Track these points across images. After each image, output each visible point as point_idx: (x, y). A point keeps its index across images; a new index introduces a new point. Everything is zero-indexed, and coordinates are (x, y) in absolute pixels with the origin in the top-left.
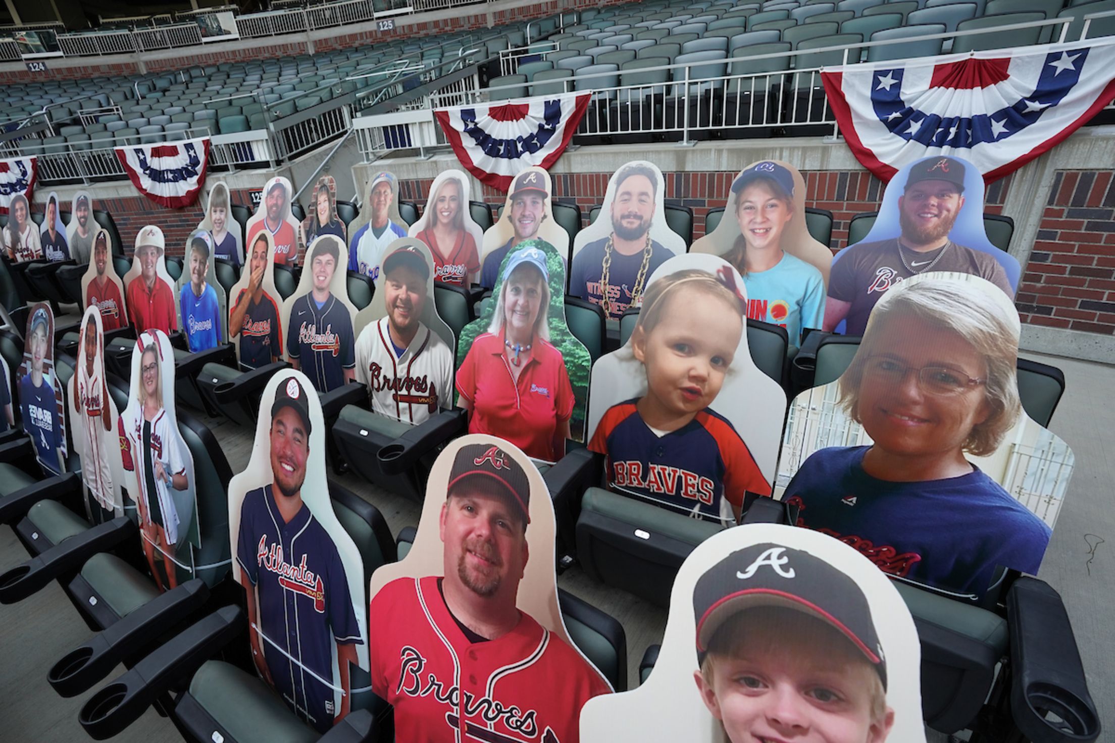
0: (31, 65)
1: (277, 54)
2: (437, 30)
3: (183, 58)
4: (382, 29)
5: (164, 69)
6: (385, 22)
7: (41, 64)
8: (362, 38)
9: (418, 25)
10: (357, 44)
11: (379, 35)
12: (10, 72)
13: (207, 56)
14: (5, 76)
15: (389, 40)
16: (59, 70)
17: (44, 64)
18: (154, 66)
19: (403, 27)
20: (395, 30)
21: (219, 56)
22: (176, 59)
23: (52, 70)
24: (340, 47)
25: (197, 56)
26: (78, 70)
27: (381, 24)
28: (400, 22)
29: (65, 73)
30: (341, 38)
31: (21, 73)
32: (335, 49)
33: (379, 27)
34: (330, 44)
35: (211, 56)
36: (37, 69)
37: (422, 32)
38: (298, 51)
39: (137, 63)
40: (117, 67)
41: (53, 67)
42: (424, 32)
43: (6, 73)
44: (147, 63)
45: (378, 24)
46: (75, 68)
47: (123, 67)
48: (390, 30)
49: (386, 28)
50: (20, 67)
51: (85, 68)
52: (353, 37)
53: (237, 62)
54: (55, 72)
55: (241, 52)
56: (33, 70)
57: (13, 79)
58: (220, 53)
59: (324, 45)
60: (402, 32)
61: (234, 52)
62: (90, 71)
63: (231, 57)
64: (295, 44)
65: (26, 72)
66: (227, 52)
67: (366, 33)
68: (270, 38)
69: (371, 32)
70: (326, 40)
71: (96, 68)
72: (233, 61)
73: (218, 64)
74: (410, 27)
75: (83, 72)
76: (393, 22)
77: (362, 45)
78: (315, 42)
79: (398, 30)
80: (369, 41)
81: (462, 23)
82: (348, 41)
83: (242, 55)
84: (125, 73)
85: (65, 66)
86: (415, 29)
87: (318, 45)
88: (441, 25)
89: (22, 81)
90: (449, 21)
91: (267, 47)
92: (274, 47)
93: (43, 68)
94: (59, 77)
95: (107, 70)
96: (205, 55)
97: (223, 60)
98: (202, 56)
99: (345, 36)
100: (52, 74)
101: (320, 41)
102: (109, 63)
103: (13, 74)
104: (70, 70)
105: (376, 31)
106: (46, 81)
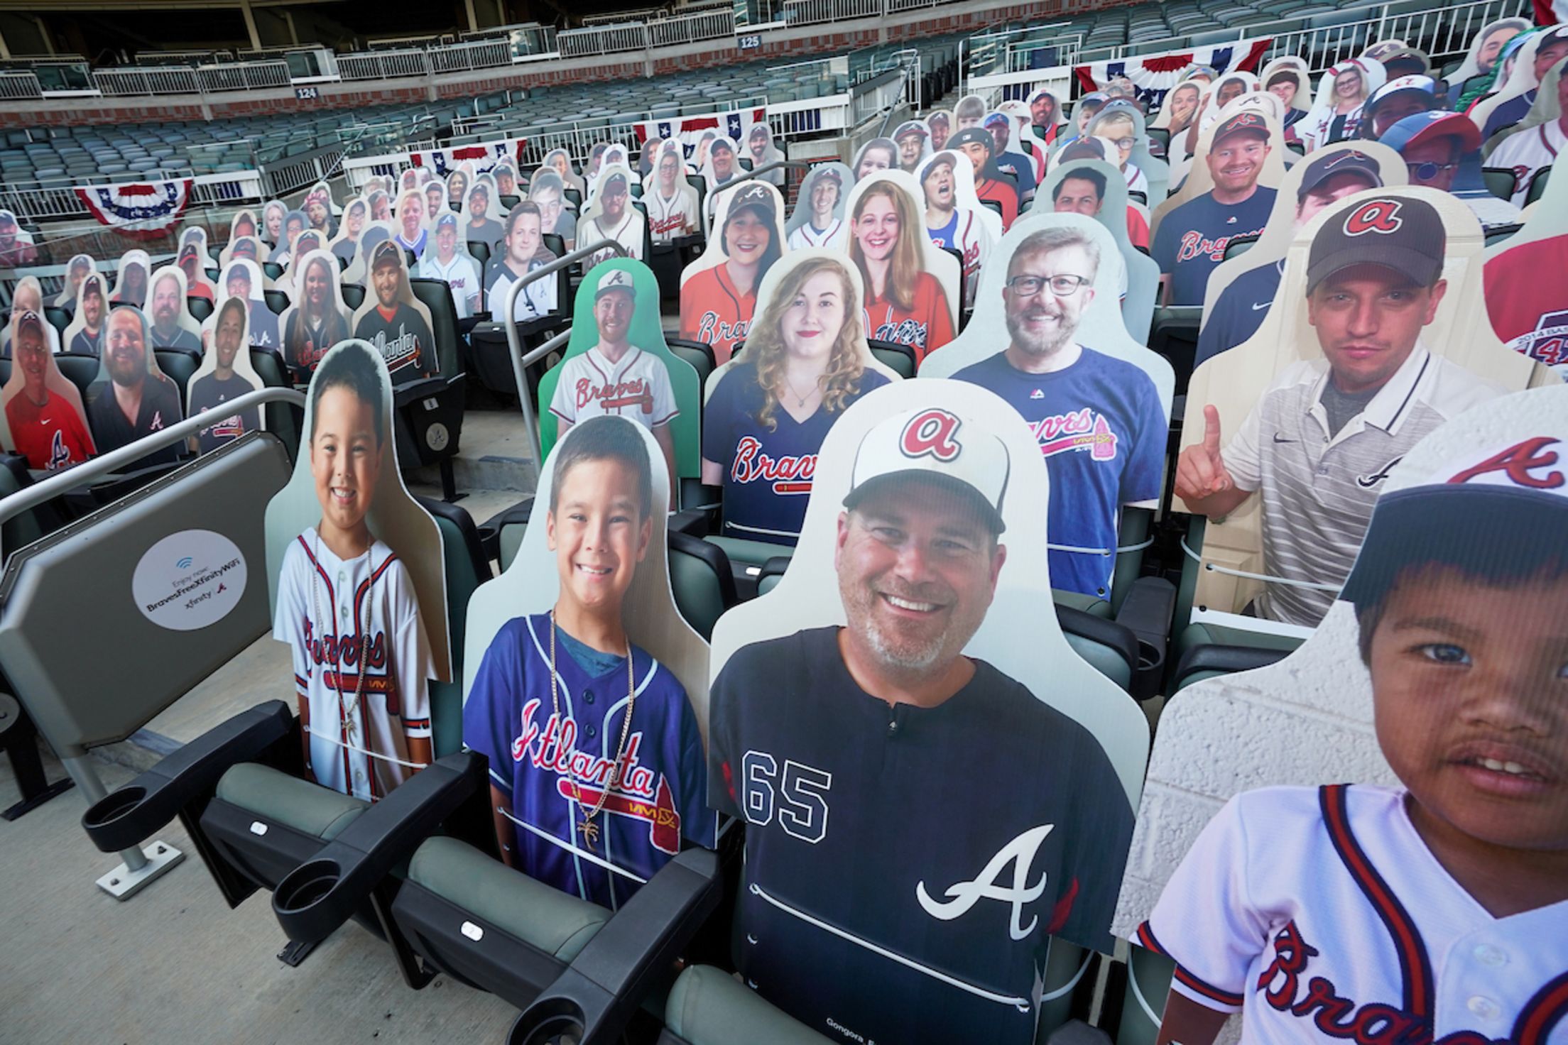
0: (299, 91)
1: (606, 76)
2: (815, 48)
3: (486, 81)
4: (744, 46)
5: (460, 95)
6: (749, 39)
7: (312, 90)
8: (717, 57)
9: (791, 42)
10: (710, 64)
11: (740, 53)
12: (275, 100)
13: (517, 78)
14: (267, 104)
15: (752, 59)
16: (332, 97)
17: (315, 90)
18: (448, 91)
19: (772, 44)
20: (761, 46)
21: (532, 78)
22: (476, 82)
23: (325, 97)
24: (688, 68)
25: (505, 79)
26: (355, 97)
27: (744, 41)
28: (767, 38)
29: (339, 100)
30: (690, 57)
31: (289, 102)
32: (681, 69)
33: (740, 43)
34: (674, 64)
35: (522, 78)
36: (307, 96)
37: (796, 51)
38: (633, 72)
39: (426, 88)
40: (403, 92)
41: (326, 94)
42: (799, 50)
43: (269, 101)
44: (439, 88)
45: (740, 40)
46: (352, 94)
47: (410, 93)
48: (754, 47)
49: (749, 45)
50: (288, 93)
51: (364, 94)
52: (706, 56)
53: (554, 85)
54: (328, 100)
55: (561, 74)
56: (302, 97)
57: (277, 109)
59: (667, 65)
60: (770, 50)
61: (551, 74)
62: (369, 97)
63: (547, 79)
64: (629, 65)
65: (293, 99)
66: (543, 74)
67: (723, 51)
68: (599, 57)
69: (729, 50)
70: (670, 60)
71: (377, 94)
72: (548, 85)
73: (529, 87)
74: (781, 44)
75: (361, 99)
76: (759, 38)
77: (716, 65)
78: (656, 62)
79: (765, 47)
80: (726, 60)
81: (847, 40)
82: (698, 60)
83: (561, 77)
84: (411, 100)
85: (341, 92)
86: (787, 47)
87: (659, 65)
88: (821, 42)
89: (287, 111)
90: (831, 38)
91: (594, 68)
92: (602, 68)
93: (314, 95)
94: (331, 105)
95: (390, 96)
96: (515, 78)
97: (537, 83)
98: (510, 78)
99: (695, 55)
100: (323, 101)
101: (663, 61)
102: (394, 88)
103: (277, 102)
104: (345, 96)
105: (736, 49)
106: (316, 109)
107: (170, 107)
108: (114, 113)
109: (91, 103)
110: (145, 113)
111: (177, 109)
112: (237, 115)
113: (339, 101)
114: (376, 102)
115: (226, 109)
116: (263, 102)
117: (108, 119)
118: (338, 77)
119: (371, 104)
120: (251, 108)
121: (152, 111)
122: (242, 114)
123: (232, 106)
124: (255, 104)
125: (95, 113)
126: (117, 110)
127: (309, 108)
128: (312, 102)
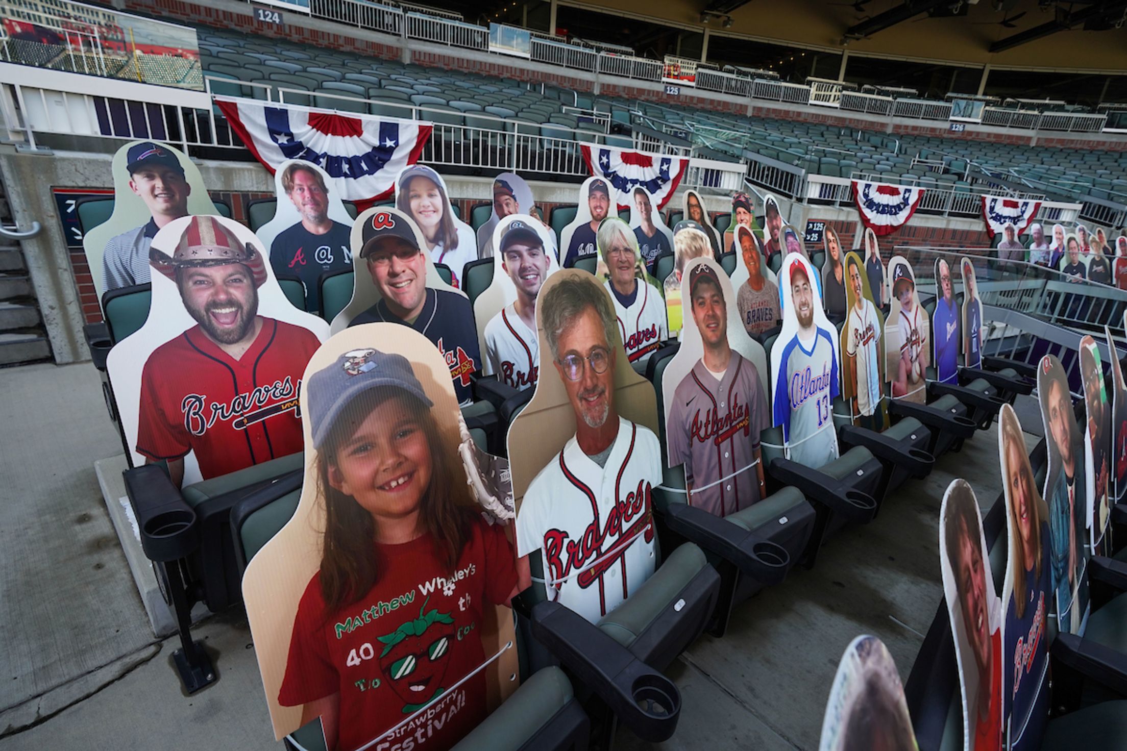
0: (261, 12)
1: (565, 84)
2: (712, 107)
3: (462, 60)
4: (668, 92)
5: (435, 65)
6: (672, 88)
7: (276, 15)
8: (649, 94)
9: (698, 98)
10: (642, 98)
11: (665, 96)
12: (224, 12)
13: (492, 66)
14: (214, 14)
15: (672, 103)
16: (299, 30)
17: (280, 16)
18: (422, 58)
19: (686, 96)
20: (679, 95)
21: (505, 69)
22: (454, 59)
23: (290, 26)
24: (626, 96)
25: (481, 63)
26: (326, 37)
27: (668, 88)
28: (683, 91)
29: (307, 35)
30: (629, 89)
31: (243, 18)
32: (620, 97)
33: (665, 90)
34: (617, 90)
35: (496, 67)
36: (268, 19)
37: (700, 105)
38: (585, 88)
39: (401, 49)
40: (380, 46)
41: (292, 24)
42: (702, 105)
43: (217, 11)
44: (414, 53)
45: (666, 87)
46: (323, 33)
47: (385, 49)
48: (674, 95)
49: (672, 93)
50: (246, 10)
51: (336, 37)
52: (641, 91)
53: (523, 81)
54: (293, 31)
55: (530, 72)
57: (225, 22)
58: (507, 67)
59: (610, 90)
60: (684, 100)
61: (522, 71)
62: (341, 42)
63: (518, 74)
64: (584, 81)
65: (249, 17)
66: (516, 68)
67: (653, 91)
69: (658, 92)
70: (615, 86)
71: (350, 41)
72: (518, 79)
73: (502, 76)
74: (692, 98)
75: (332, 40)
76: (679, 90)
77: (647, 100)
78: (603, 85)
79: (681, 98)
80: (654, 99)
81: (730, 107)
82: (635, 93)
83: (530, 76)
84: (383, 56)
85: (310, 27)
86: (695, 101)
87: (605, 89)
88: (716, 104)
89: (238, 28)
90: (722, 104)
91: (558, 76)
92: (563, 78)
93: (277, 21)
94: (295, 37)
95: (364, 46)
96: (490, 64)
97: (509, 75)
98: (485, 63)
99: (633, 88)
100: (287, 31)
101: (609, 86)
102: (368, 39)
103: (228, 15)
104: (314, 33)
105: (662, 93)
106: (279, 36)
114: (348, 48)
118: (307, 10)
119: (342, 49)
122: (173, 15)
127: (270, 33)
128: (275, 28)
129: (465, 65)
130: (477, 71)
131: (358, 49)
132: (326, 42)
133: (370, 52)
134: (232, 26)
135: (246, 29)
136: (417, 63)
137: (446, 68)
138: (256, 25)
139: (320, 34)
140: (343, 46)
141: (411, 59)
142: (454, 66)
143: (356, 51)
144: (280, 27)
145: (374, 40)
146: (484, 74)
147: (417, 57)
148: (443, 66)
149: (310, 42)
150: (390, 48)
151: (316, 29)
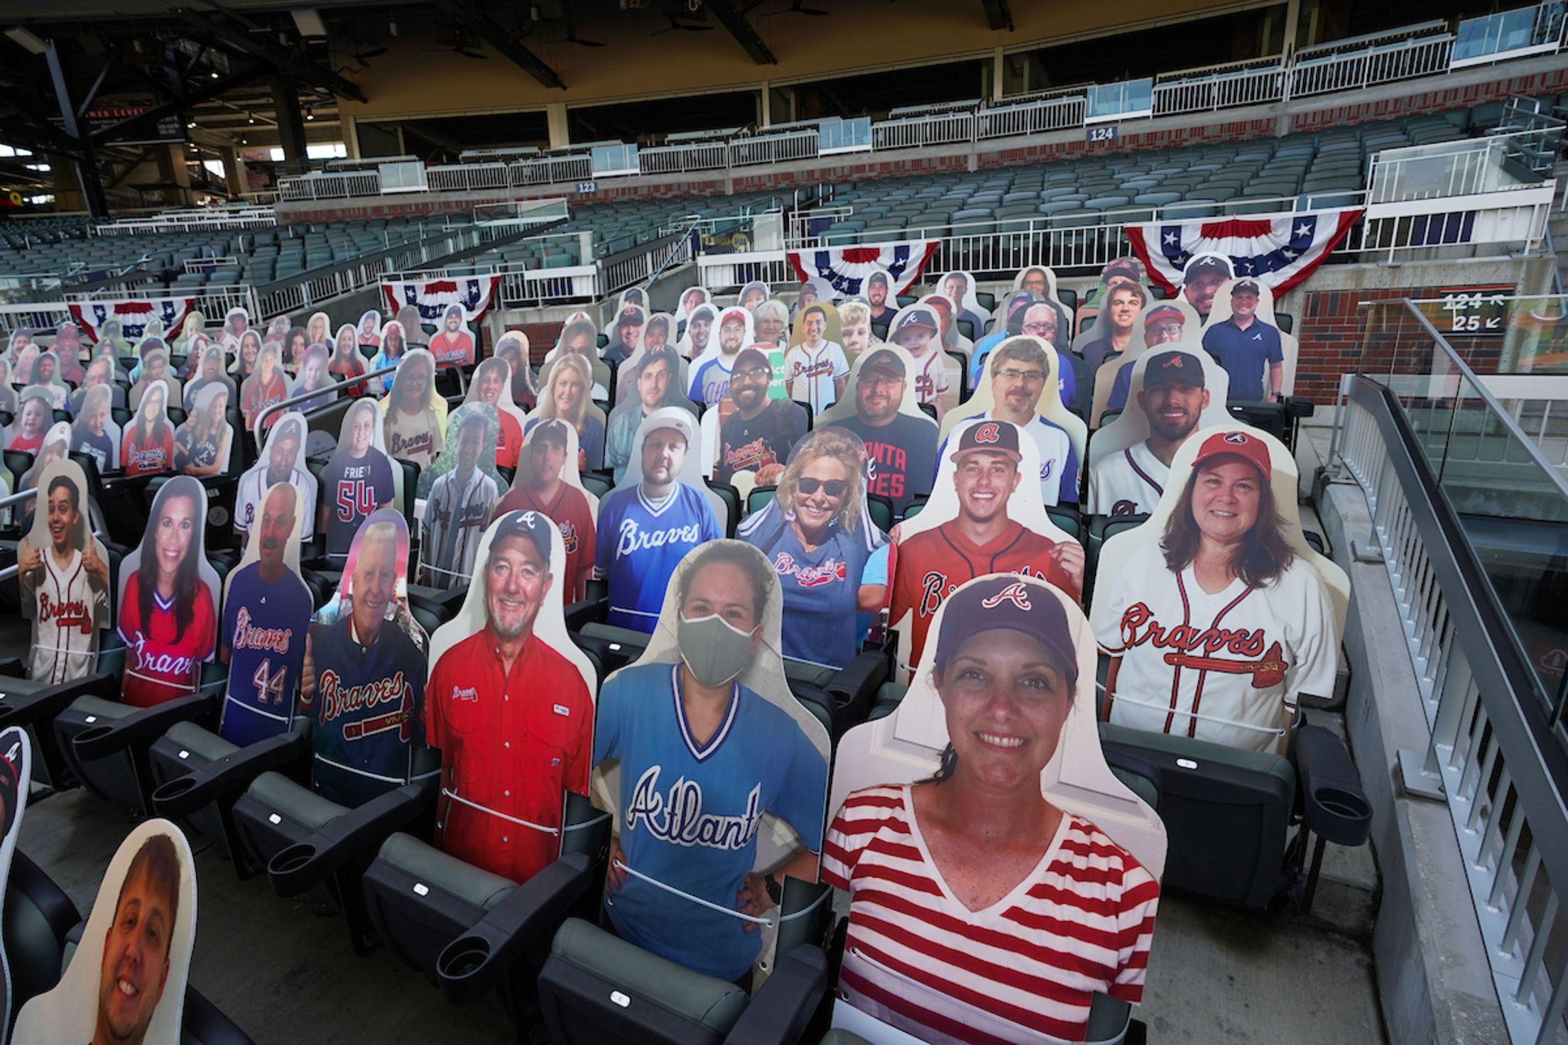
0: (1094, 132)
7: (1110, 130)
12: (1058, 145)
16: (1134, 138)
17: (1115, 130)
18: (1309, 121)
23: (1124, 137)
26: (1166, 135)
29: (1142, 140)
31: (1080, 144)
36: (1101, 138)
39: (1275, 119)
40: (1239, 126)
41: (1127, 133)
43: (1051, 146)
44: (1296, 117)
46: (1162, 132)
47: (1247, 126)
51: (1179, 132)
54: (1127, 141)
57: (1057, 154)
62: (1184, 136)
65: (1082, 142)
71: (1200, 131)
75: (1174, 137)
84: (1245, 137)
85: (1148, 131)
89: (1068, 157)
93: (1110, 135)
94: (1129, 148)
95: (1217, 131)
100: (1120, 143)
102: (1226, 121)
103: (1060, 147)
104: (1151, 136)
106: (1110, 152)
107: (936, 158)
108: (878, 167)
109: (860, 158)
110: (908, 166)
111: (942, 160)
112: (1006, 164)
113: (1141, 142)
114: (1194, 141)
115: (996, 158)
116: (1043, 148)
117: (871, 174)
118: (1149, 113)
119: (1185, 144)
120: (1026, 153)
121: (917, 163)
122: (1013, 163)
123: (1003, 154)
124: (1032, 150)
125: (860, 168)
126: (882, 164)
127: (1100, 151)
128: (1107, 144)
129: (1391, 108)
130: (1416, 110)
131: (1208, 138)
132: (1165, 142)
133: (1226, 136)
134: (1064, 156)
135: (1078, 154)
136: (1300, 130)
137: (1351, 123)
138: (1087, 147)
139: (1159, 135)
140: (1187, 140)
141: (1290, 128)
142: (1371, 116)
143: (1205, 141)
144: (1112, 142)
145: (1233, 120)
146: (1429, 111)
147: (1301, 121)
148: (1345, 122)
149: (1146, 147)
150: (1256, 123)
151: (1154, 130)
